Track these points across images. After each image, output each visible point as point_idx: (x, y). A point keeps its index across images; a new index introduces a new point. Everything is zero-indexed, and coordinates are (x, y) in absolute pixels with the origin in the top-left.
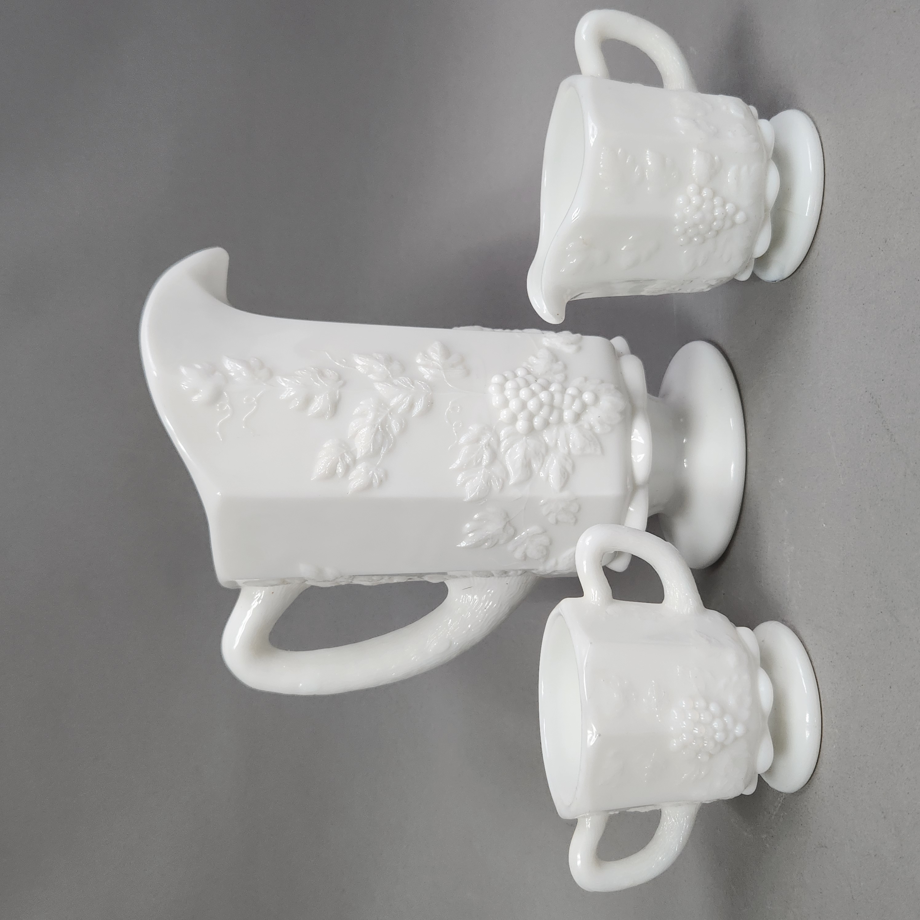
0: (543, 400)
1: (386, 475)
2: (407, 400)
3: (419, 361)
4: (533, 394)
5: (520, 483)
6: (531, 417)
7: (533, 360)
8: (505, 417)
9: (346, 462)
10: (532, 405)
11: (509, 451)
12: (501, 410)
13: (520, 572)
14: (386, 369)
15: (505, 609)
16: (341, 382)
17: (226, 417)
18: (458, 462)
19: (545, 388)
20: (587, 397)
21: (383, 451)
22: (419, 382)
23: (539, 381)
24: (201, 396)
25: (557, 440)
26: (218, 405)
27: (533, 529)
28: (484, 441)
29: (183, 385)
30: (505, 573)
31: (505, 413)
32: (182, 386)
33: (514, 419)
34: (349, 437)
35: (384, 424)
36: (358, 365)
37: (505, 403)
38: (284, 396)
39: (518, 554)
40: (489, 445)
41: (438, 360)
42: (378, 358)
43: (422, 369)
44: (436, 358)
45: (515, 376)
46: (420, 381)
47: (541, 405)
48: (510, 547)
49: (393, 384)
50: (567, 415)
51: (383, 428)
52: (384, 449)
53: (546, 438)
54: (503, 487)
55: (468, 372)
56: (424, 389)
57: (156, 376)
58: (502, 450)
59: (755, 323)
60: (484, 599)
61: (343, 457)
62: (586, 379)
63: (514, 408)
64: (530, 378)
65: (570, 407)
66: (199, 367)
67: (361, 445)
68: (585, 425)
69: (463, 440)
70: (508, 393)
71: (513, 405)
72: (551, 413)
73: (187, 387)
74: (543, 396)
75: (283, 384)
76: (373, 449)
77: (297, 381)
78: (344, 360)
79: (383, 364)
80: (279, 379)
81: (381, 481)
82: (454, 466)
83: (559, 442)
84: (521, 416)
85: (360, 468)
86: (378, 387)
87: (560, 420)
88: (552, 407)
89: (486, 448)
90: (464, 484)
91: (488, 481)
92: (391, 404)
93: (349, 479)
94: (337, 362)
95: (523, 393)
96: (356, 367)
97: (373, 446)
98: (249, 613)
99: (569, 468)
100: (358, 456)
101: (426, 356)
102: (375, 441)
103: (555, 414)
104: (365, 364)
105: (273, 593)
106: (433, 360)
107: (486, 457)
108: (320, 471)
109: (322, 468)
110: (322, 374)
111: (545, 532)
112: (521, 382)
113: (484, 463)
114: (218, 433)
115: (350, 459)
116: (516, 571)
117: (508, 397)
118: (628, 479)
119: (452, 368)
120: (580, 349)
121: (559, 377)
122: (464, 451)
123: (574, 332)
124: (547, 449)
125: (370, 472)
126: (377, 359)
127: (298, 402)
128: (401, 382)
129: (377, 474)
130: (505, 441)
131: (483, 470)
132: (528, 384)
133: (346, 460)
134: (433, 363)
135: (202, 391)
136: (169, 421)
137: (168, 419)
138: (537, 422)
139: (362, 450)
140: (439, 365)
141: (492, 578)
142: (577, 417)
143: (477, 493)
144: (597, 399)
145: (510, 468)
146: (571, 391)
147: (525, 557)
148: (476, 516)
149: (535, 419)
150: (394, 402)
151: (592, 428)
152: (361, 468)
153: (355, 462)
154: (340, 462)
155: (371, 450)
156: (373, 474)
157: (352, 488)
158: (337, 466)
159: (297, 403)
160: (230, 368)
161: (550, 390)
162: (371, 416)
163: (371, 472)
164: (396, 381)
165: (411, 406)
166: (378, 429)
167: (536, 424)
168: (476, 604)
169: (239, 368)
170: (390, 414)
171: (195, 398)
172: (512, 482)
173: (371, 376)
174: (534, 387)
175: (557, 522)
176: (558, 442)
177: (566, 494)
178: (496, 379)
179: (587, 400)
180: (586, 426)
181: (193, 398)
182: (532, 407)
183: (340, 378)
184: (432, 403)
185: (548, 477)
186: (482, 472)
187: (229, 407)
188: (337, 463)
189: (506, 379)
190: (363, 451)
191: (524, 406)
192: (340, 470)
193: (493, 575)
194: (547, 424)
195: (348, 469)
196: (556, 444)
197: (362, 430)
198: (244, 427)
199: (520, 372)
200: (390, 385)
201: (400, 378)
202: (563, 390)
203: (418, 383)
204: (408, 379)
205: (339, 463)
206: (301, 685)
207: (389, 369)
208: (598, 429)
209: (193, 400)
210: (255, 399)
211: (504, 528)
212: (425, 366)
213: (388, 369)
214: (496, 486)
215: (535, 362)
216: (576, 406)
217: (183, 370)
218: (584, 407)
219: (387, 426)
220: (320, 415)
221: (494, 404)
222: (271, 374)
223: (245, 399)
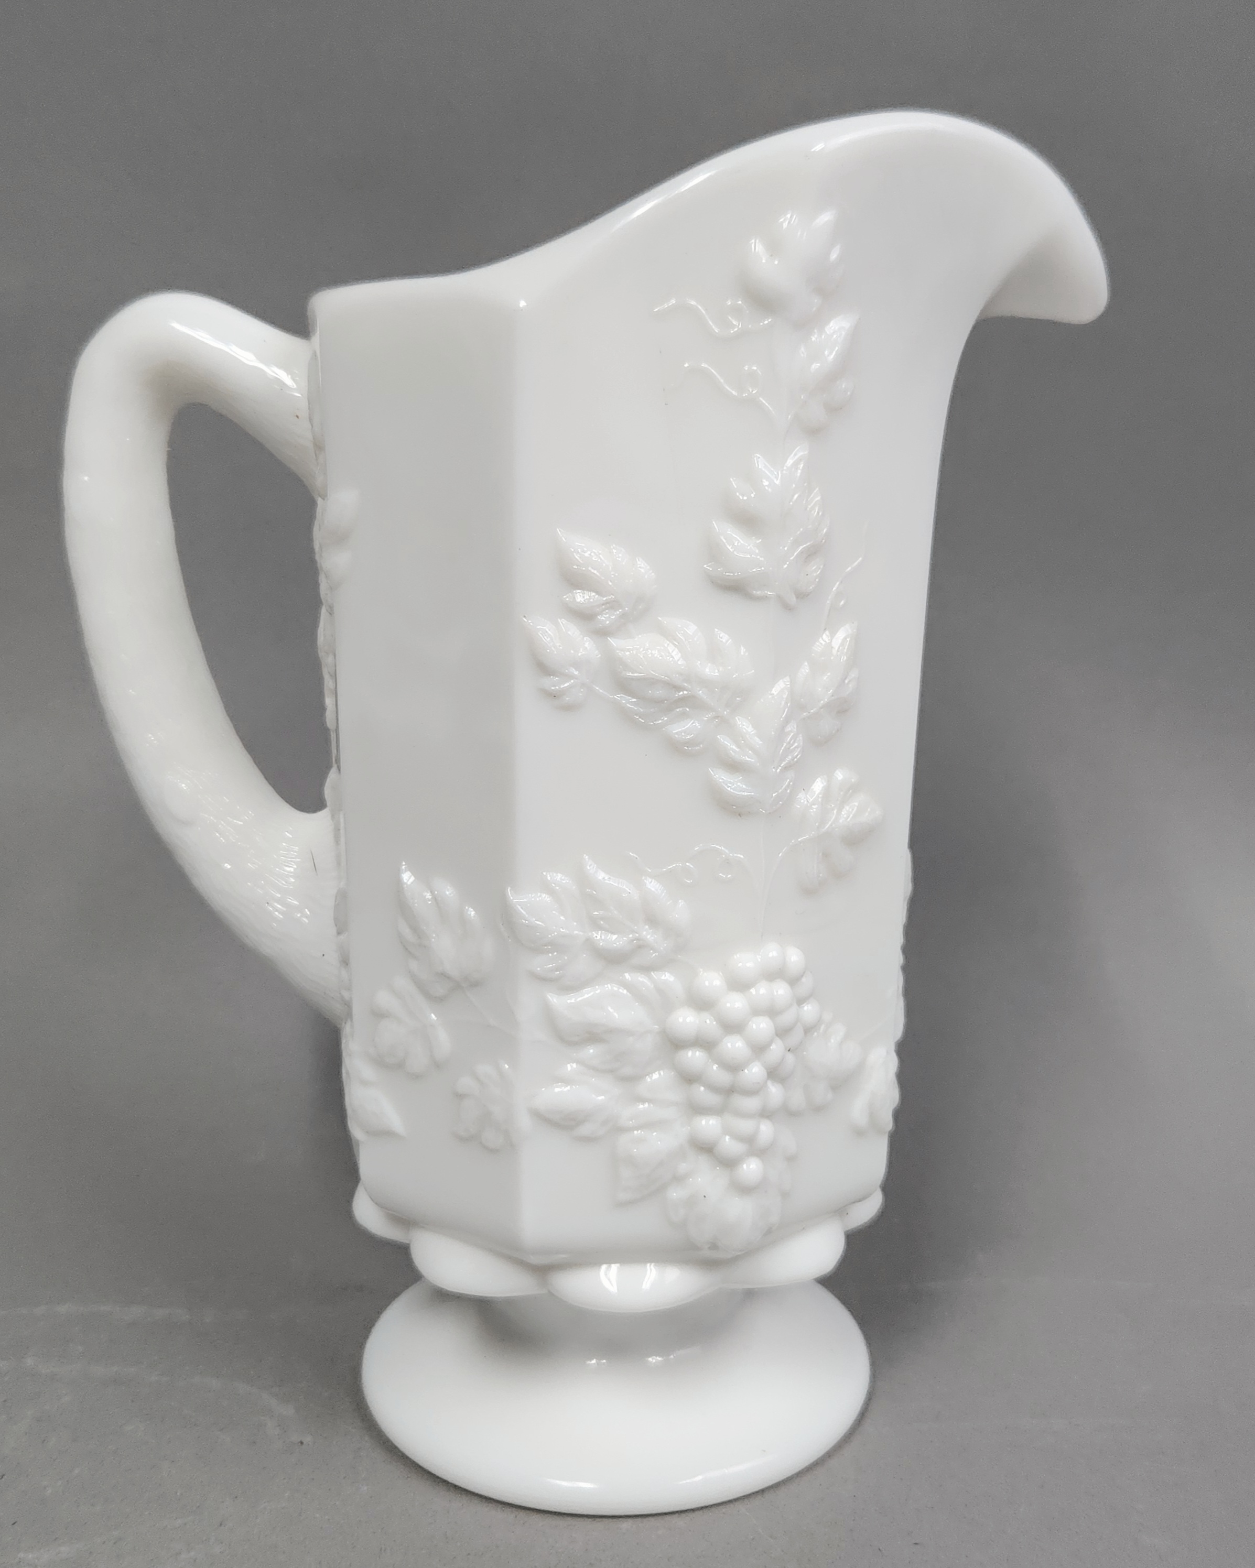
0: (746, 1071)
1: (569, 708)
2: (748, 758)
3: (839, 775)
4: (759, 1049)
5: (550, 1018)
6: (706, 1044)
7: (839, 1031)
8: (707, 983)
9: (601, 613)
10: (734, 1046)
11: (625, 992)
12: (721, 974)
13: (346, 995)
14: (822, 702)
15: (267, 947)
16: (792, 600)
17: (711, 323)
18: (601, 875)
19: (773, 1074)
20: (751, 1168)
21: (628, 702)
22: (789, 783)
23: (790, 1058)
24: (764, 261)
25: (649, 1101)
26: (740, 302)
27: (443, 1040)
28: (649, 935)
29: (791, 217)
30: (345, 962)
31: (714, 984)
32: (789, 216)
33: (702, 1004)
34: (660, 618)
35: (691, 704)
36: (833, 635)
37: (739, 985)
38: (760, 463)
39: (384, 999)
40: (640, 946)
41: (841, 821)
42: (846, 681)
43: (818, 786)
44: (845, 816)
45: (801, 1001)
46: (791, 783)
47: (733, 1068)
48: (402, 983)
49: (787, 721)
50: (709, 1125)
51: (683, 700)
52: (630, 703)
53: (656, 1076)
54: (543, 980)
55: (810, 891)
56: (774, 795)
57: (813, 150)
58: (627, 976)
59: (917, 1542)
60: (290, 900)
61: (611, 605)
62: (791, 1159)
63: (728, 1005)
64: (797, 1036)
65: (727, 1131)
66: (834, 256)
67: (642, 650)
68: (685, 1164)
69: (652, 885)
70: (761, 991)
71: (735, 1003)
72: (713, 1088)
73: (785, 225)
74: (755, 1072)
75: (790, 462)
76: (633, 679)
77: (796, 496)
78: (842, 603)
79: (833, 696)
80: (798, 453)
81: (554, 696)
82: (591, 867)
83: (646, 1105)
84: (708, 1021)
85: (587, 645)
86: (780, 687)
87: (696, 1109)
88: (730, 1091)
89: (633, 941)
90: (547, 888)
91: (556, 946)
92: (739, 719)
93: (559, 620)
94: (839, 585)
95: (761, 1026)
96: (827, 632)
97: (638, 679)
98: (248, 358)
99: (585, 1130)
100: (613, 641)
101: (849, 791)
102: (652, 682)
103: (710, 1099)
104: (834, 652)
105: (297, 417)
106: (840, 810)
107: (612, 940)
108: (579, 550)
109: (586, 555)
110: (810, 554)
111: (437, 1065)
112: (787, 1018)
113: (598, 936)
114: (673, 301)
115: (608, 622)
116: (349, 989)
117: (753, 991)
118: (564, 1256)
119: (821, 854)
120: (859, 1133)
121: (797, 1099)
122: (625, 888)
123: (898, 1115)
124: (631, 1080)
125: (576, 670)
126: (846, 678)
127: (745, 498)
128: (791, 740)
129: (571, 687)
130: (649, 983)
131: (581, 933)
132: (782, 1033)
133: (607, 613)
134: (833, 809)
135: (776, 262)
136: (705, 181)
137: (708, 178)
138: (694, 1057)
139: (629, 650)
140: (830, 823)
141: (334, 930)
142: (706, 1148)
143: (526, 920)
144: (744, 1190)
145: (587, 994)
146: (766, 1130)
147: (379, 1015)
148: (472, 913)
149: (699, 1051)
150: (744, 725)
151: (678, 1179)
152: (587, 647)
153: (602, 633)
154: (602, 598)
155: (630, 674)
156: (571, 677)
157: (538, 627)
158: (590, 590)
159: (744, 495)
160: (828, 332)
161: (769, 1083)
162: (710, 671)
163: (576, 673)
164: (792, 728)
165: (734, 767)
166: (678, 688)
167: (690, 1054)
168: (277, 881)
169: (830, 353)
170: (717, 717)
171: (758, 247)
172: (556, 1000)
173: (805, 669)
174: (777, 1049)
175: (460, 1097)
176: (647, 1103)
177: (524, 1122)
178: (794, 957)
179: (745, 1166)
180: (683, 1167)
181: (757, 241)
182: (729, 1045)
183: (802, 596)
184: (740, 815)
185: (566, 1081)
186: (576, 932)
187: (736, 329)
188: (597, 593)
189: (793, 981)
190: (628, 653)
191: (732, 1027)
192: (581, 597)
193: (339, 933)
194: (689, 1078)
195: (584, 616)
196: (643, 1101)
197: (677, 650)
198: (686, 365)
199: (809, 1010)
200: (784, 716)
201: (800, 737)
202: (766, 1114)
203: (788, 780)
204: (797, 755)
205: (597, 596)
206: (86, 478)
207: (822, 710)
208: (675, 1194)
209: (753, 241)
210: (754, 392)
211: (444, 976)
212: (827, 793)
213: (821, 708)
214: (541, 964)
215: (832, 1041)
216: (729, 1145)
217: (826, 218)
218: (729, 1163)
219: (688, 709)
220: (714, 551)
221: (737, 956)
222: (814, 432)
223: (755, 368)
